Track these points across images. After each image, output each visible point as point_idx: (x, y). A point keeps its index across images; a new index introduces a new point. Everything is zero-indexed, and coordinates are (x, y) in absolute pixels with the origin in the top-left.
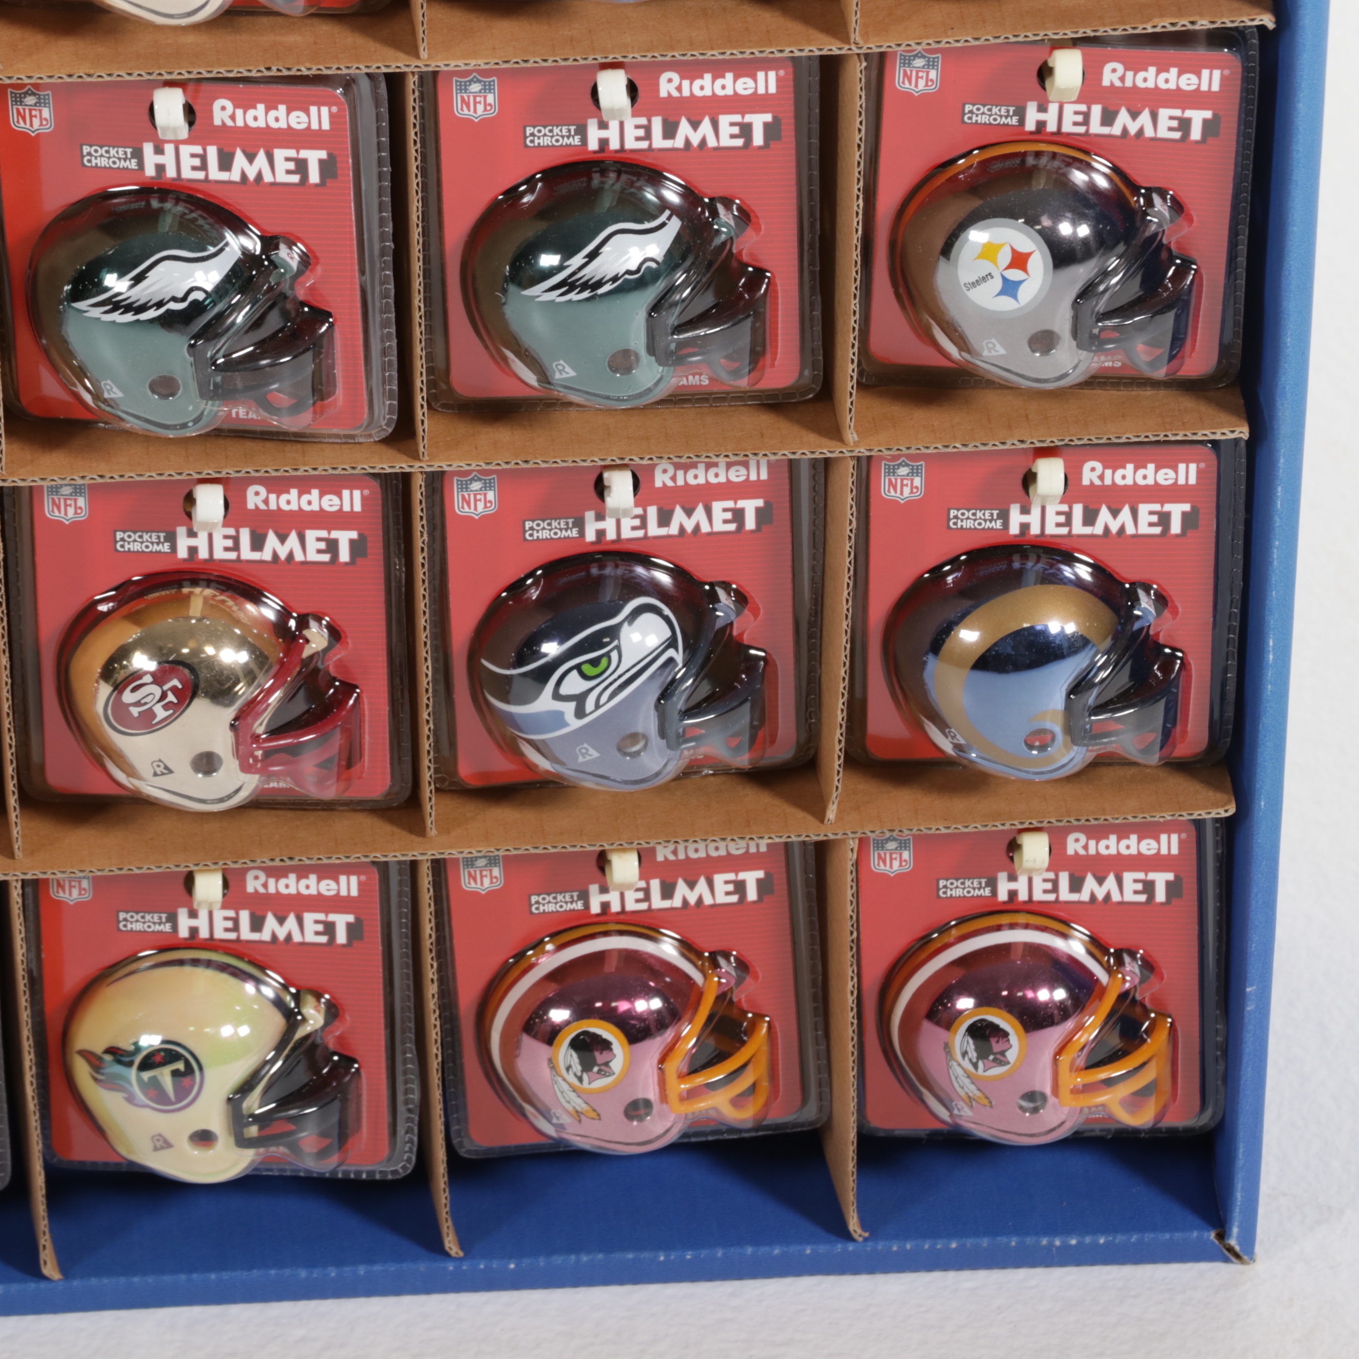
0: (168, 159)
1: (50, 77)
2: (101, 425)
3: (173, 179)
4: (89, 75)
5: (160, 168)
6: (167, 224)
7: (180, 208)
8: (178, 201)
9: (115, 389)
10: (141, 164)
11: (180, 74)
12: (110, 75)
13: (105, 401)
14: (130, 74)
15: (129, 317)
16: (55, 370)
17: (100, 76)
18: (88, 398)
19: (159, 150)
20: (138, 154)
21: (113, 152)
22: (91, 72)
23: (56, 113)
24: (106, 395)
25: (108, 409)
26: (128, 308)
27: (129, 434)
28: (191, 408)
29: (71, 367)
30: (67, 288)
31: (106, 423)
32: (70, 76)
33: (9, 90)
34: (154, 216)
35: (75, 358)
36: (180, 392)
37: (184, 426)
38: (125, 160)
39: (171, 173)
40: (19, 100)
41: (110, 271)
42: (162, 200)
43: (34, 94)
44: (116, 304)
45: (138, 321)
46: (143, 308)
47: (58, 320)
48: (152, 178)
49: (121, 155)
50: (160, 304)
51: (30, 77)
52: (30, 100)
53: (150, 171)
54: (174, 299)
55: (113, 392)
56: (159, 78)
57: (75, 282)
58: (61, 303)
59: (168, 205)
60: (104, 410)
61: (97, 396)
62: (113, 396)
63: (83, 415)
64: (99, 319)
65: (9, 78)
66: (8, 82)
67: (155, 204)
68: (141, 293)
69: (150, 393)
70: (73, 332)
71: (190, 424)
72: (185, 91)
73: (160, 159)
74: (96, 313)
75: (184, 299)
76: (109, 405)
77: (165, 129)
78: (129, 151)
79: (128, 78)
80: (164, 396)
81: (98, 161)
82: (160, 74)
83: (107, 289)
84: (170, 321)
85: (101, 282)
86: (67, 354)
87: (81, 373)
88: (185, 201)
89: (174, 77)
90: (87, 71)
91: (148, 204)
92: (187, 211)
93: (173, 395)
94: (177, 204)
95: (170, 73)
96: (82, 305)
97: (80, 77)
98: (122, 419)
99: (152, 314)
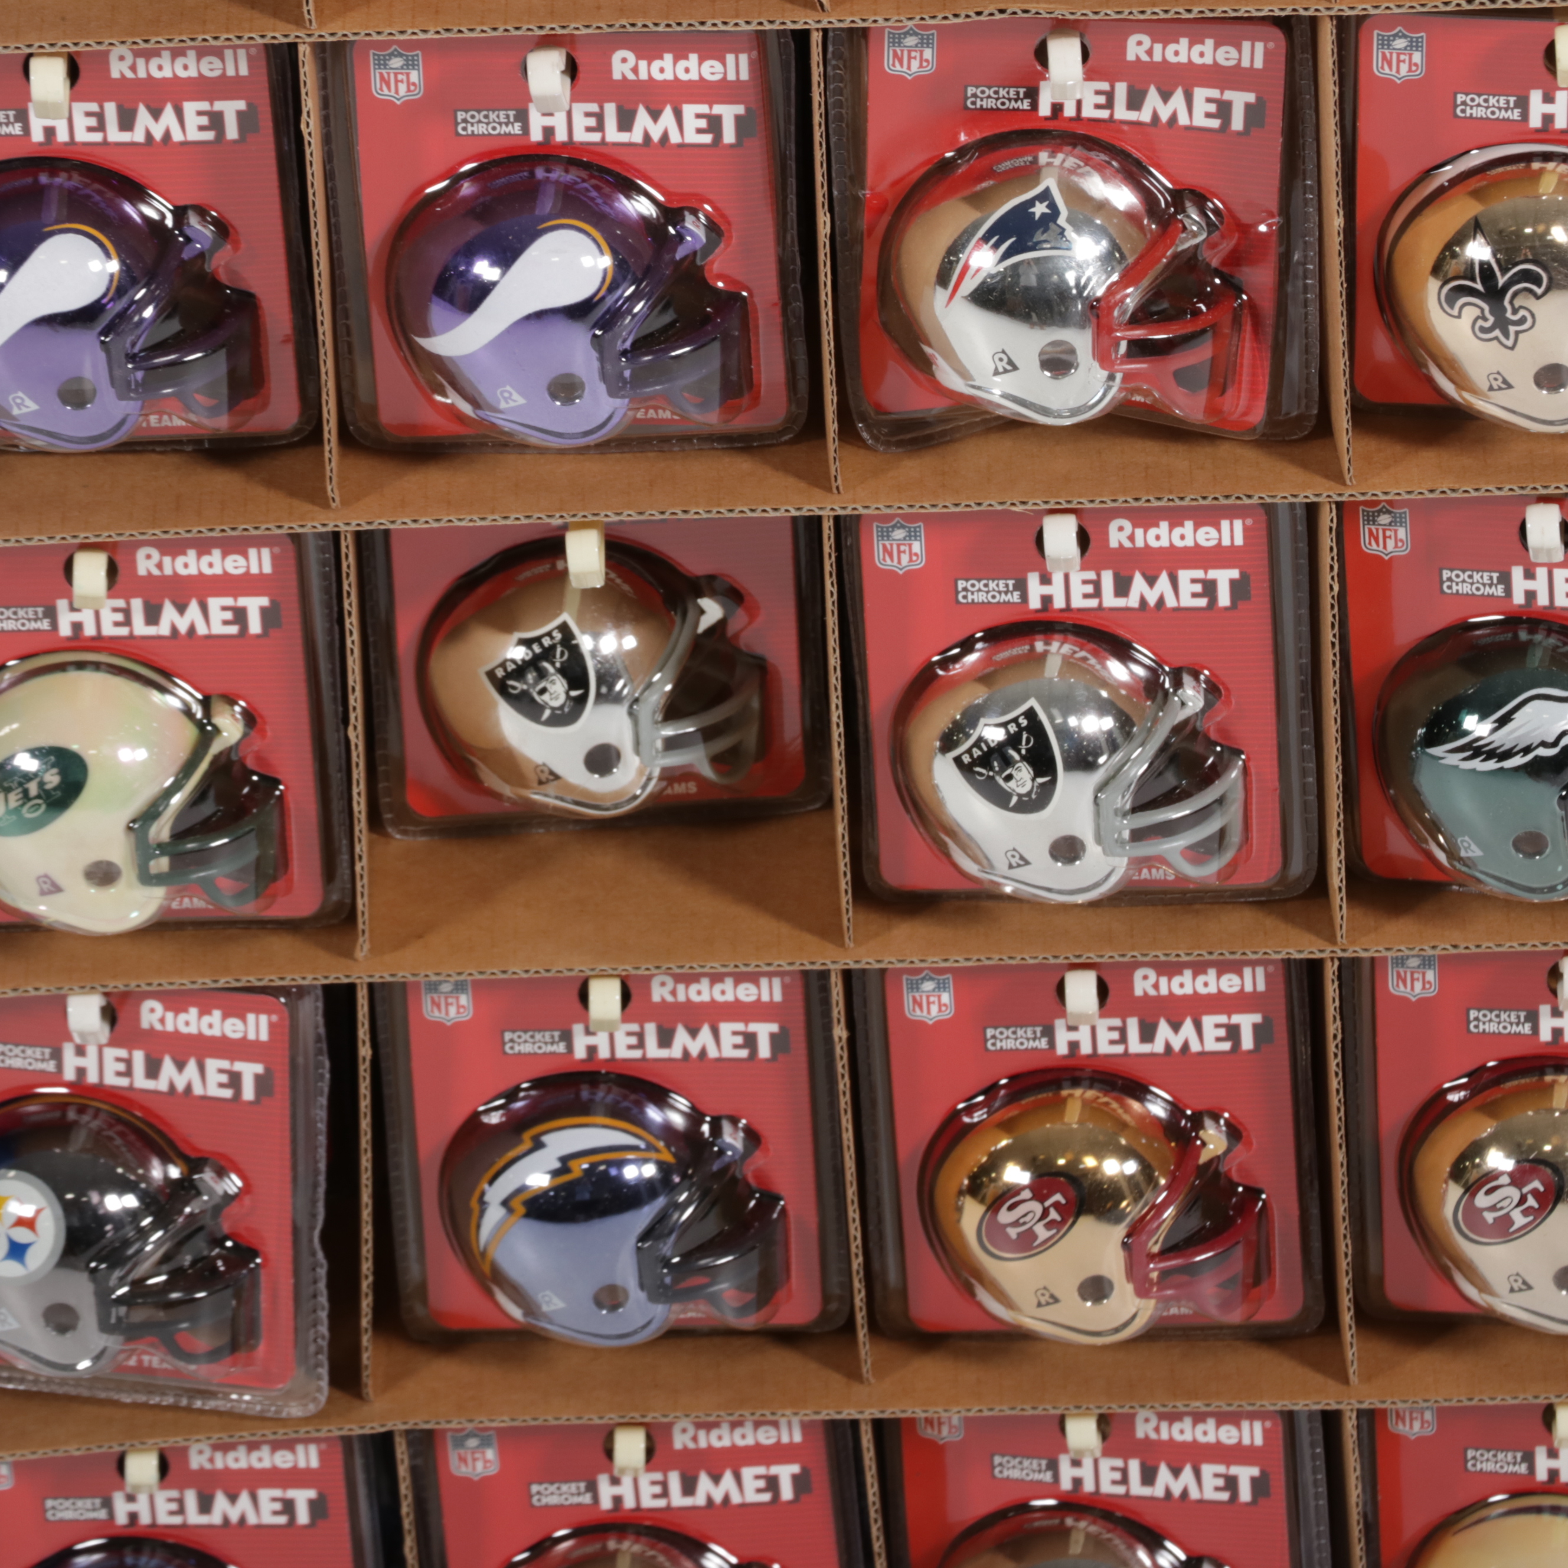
0: (1539, 584)
1: (1409, 493)
2: (1455, 887)
3: (1545, 607)
4: (1453, 490)
5: (1531, 595)
6: (1536, 659)
7: (1552, 641)
8: (1549, 632)
9: (1473, 847)
10: (1508, 591)
11: (1557, 488)
12: (1477, 490)
13: (1460, 859)
14: (1500, 489)
15: (1492, 765)
16: (1405, 825)
17: (1466, 491)
18: (1441, 856)
19: (1530, 575)
20: (1505, 579)
21: (1477, 577)
22: (1456, 486)
23: (1414, 535)
24: (1463, 854)
25: (1464, 869)
26: (1491, 755)
27: (1487, 899)
28: (1560, 869)
29: (1423, 820)
30: (1421, 731)
31: (1460, 885)
32: (1432, 491)
33: (1361, 508)
34: (1521, 650)
35: (1429, 812)
36: (1548, 851)
37: (1552, 889)
38: (1491, 586)
39: (1543, 600)
40: (1372, 519)
41: (1471, 712)
42: (1532, 631)
43: (1389, 512)
44: (1476, 750)
45: (1502, 769)
46: (1508, 755)
47: (1410, 767)
48: (1520, 606)
49: (1486, 580)
50: (1527, 750)
51: (1386, 493)
52: (1384, 519)
53: (1519, 599)
54: (1544, 744)
55: (1470, 850)
56: (1534, 492)
57: (1430, 726)
58: (1414, 748)
59: (1538, 637)
60: (1460, 871)
61: (1452, 853)
62: (1470, 854)
63: (1435, 876)
64: (1457, 767)
65: (1363, 494)
66: (1362, 498)
67: (1523, 635)
68: (1506, 737)
69: (1513, 851)
70: (1426, 782)
71: (1560, 887)
72: (1561, 508)
73: (1530, 585)
74: (1454, 759)
75: (1555, 744)
76: (1465, 865)
77: (1538, 551)
78: (1495, 575)
79: (1498, 493)
80: (1530, 855)
81: (1460, 587)
82: (1535, 488)
83: (1466, 733)
84: (1538, 769)
85: (1459, 724)
86: (1419, 805)
87: (1434, 828)
88: (1557, 632)
89: (1550, 491)
90: (1451, 486)
91: (1516, 636)
92: (1559, 644)
93: (1540, 853)
94: (1548, 635)
95: (1545, 487)
96: (1437, 751)
97: (1443, 492)
98: (1479, 881)
99: (1517, 761)
